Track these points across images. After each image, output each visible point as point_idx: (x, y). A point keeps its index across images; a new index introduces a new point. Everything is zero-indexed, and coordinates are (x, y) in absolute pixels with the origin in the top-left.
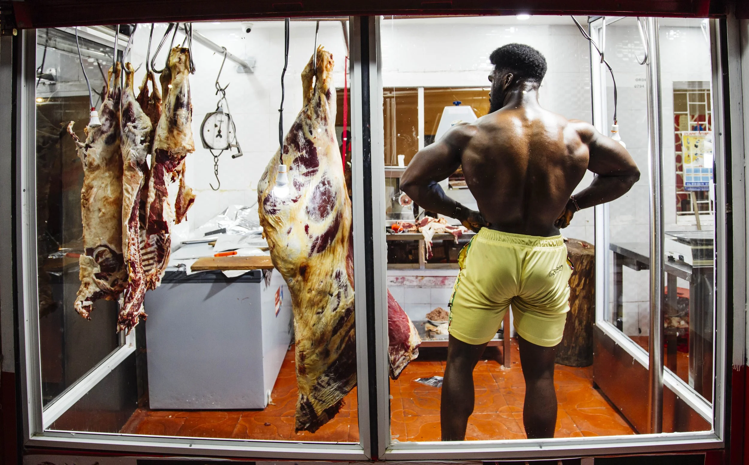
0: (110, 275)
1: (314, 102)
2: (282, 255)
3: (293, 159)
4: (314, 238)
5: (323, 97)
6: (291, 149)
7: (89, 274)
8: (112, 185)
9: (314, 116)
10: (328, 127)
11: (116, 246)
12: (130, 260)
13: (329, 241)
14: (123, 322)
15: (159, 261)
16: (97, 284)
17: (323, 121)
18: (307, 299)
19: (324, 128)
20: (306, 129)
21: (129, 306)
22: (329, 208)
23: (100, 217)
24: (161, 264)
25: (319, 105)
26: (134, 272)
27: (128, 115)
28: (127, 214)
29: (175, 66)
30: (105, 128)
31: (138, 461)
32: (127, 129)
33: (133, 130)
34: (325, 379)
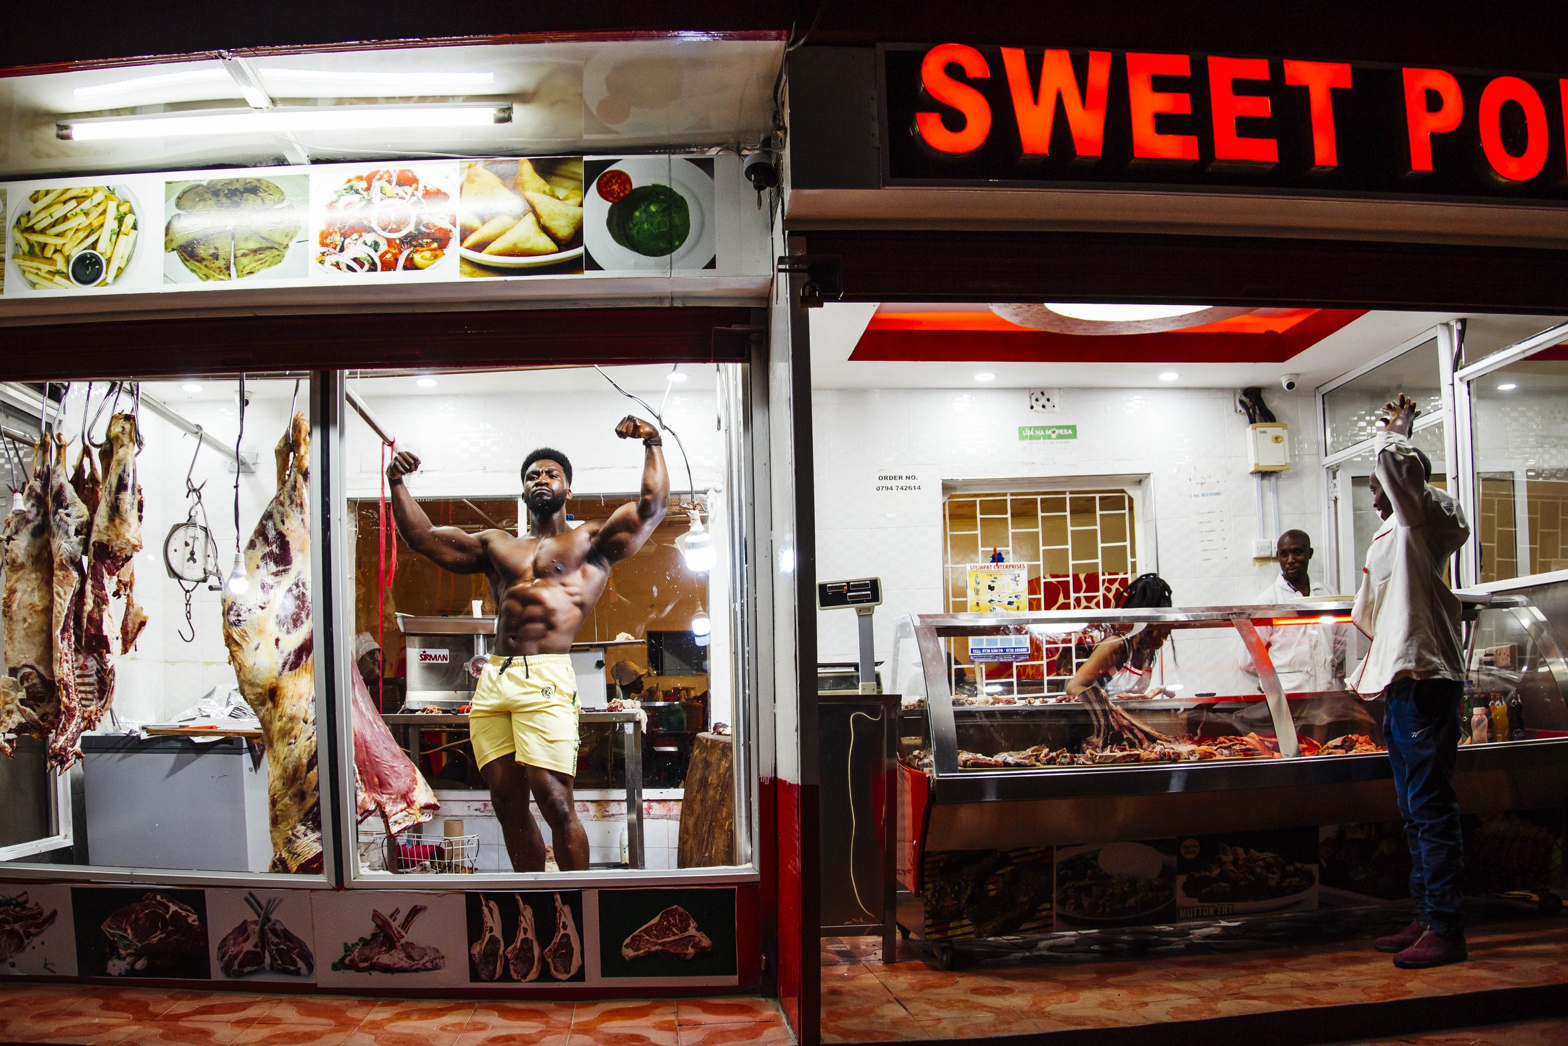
0: (38, 706)
1: (289, 485)
2: (252, 677)
3: (260, 555)
4: (286, 653)
5: (300, 478)
6: (259, 543)
7: (12, 700)
8: (40, 590)
9: (288, 502)
10: (304, 516)
11: (45, 668)
12: (63, 679)
13: (304, 657)
14: (55, 756)
16: (23, 713)
17: (299, 508)
18: (278, 728)
19: (300, 517)
20: (277, 517)
21: (62, 739)
22: (303, 615)
23: (25, 629)
24: (103, 702)
25: (294, 488)
26: (68, 696)
27: (59, 499)
28: (58, 622)
29: (117, 438)
30: (31, 516)
31: (73, 890)
32: (58, 517)
33: (65, 518)
34: (301, 828)
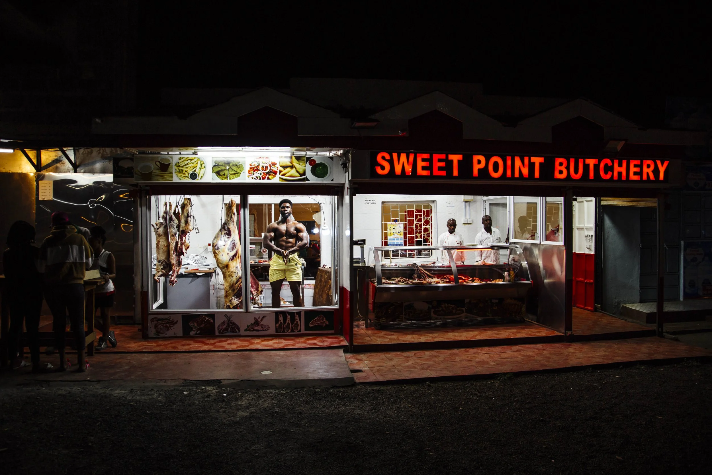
0: (165, 269)
1: (229, 216)
2: (220, 262)
3: (224, 233)
4: (230, 257)
5: (233, 215)
6: (223, 230)
7: (159, 268)
8: (166, 241)
9: (230, 221)
11: (168, 261)
12: (172, 262)
13: (235, 258)
14: (171, 282)
15: (179, 266)
16: (162, 272)
17: (233, 222)
18: (228, 274)
19: (233, 224)
20: (228, 224)
21: (173, 278)
22: (234, 248)
23: (162, 251)
25: (231, 217)
27: (171, 219)
28: (171, 250)
29: (186, 204)
30: (164, 223)
31: (182, 315)
32: (171, 223)
33: (173, 224)
34: (233, 298)
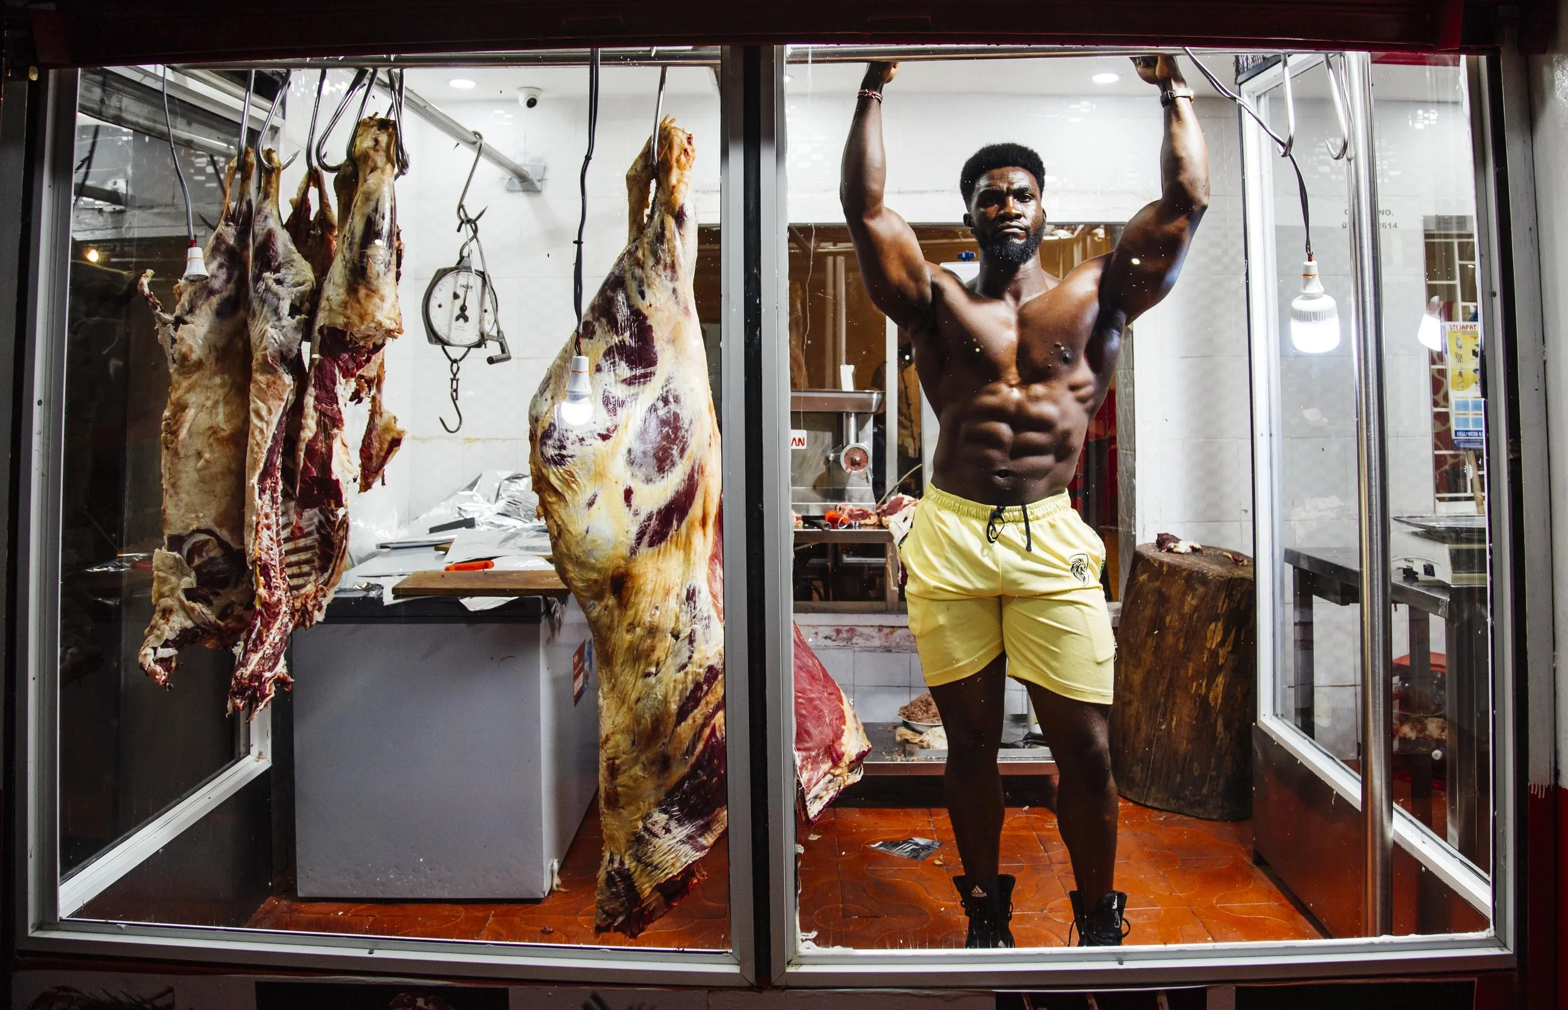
0: (217, 594)
1: (650, 232)
2: (576, 551)
3: (603, 348)
4: (643, 516)
5: (671, 222)
6: (600, 327)
7: (173, 590)
8: (227, 403)
9: (650, 262)
10: (677, 285)
11: (232, 531)
12: (260, 559)
13: (675, 523)
14: (241, 692)
15: (323, 569)
16: (189, 613)
17: (669, 272)
18: (626, 645)
19: (670, 285)
20: (633, 286)
21: (255, 658)
22: (675, 452)
23: (198, 471)
24: (326, 575)
25: (660, 237)
26: (268, 586)
27: (266, 258)
28: (256, 462)
29: (366, 156)
30: (216, 284)
32: (261, 286)
33: (275, 287)
34: (660, 818)
